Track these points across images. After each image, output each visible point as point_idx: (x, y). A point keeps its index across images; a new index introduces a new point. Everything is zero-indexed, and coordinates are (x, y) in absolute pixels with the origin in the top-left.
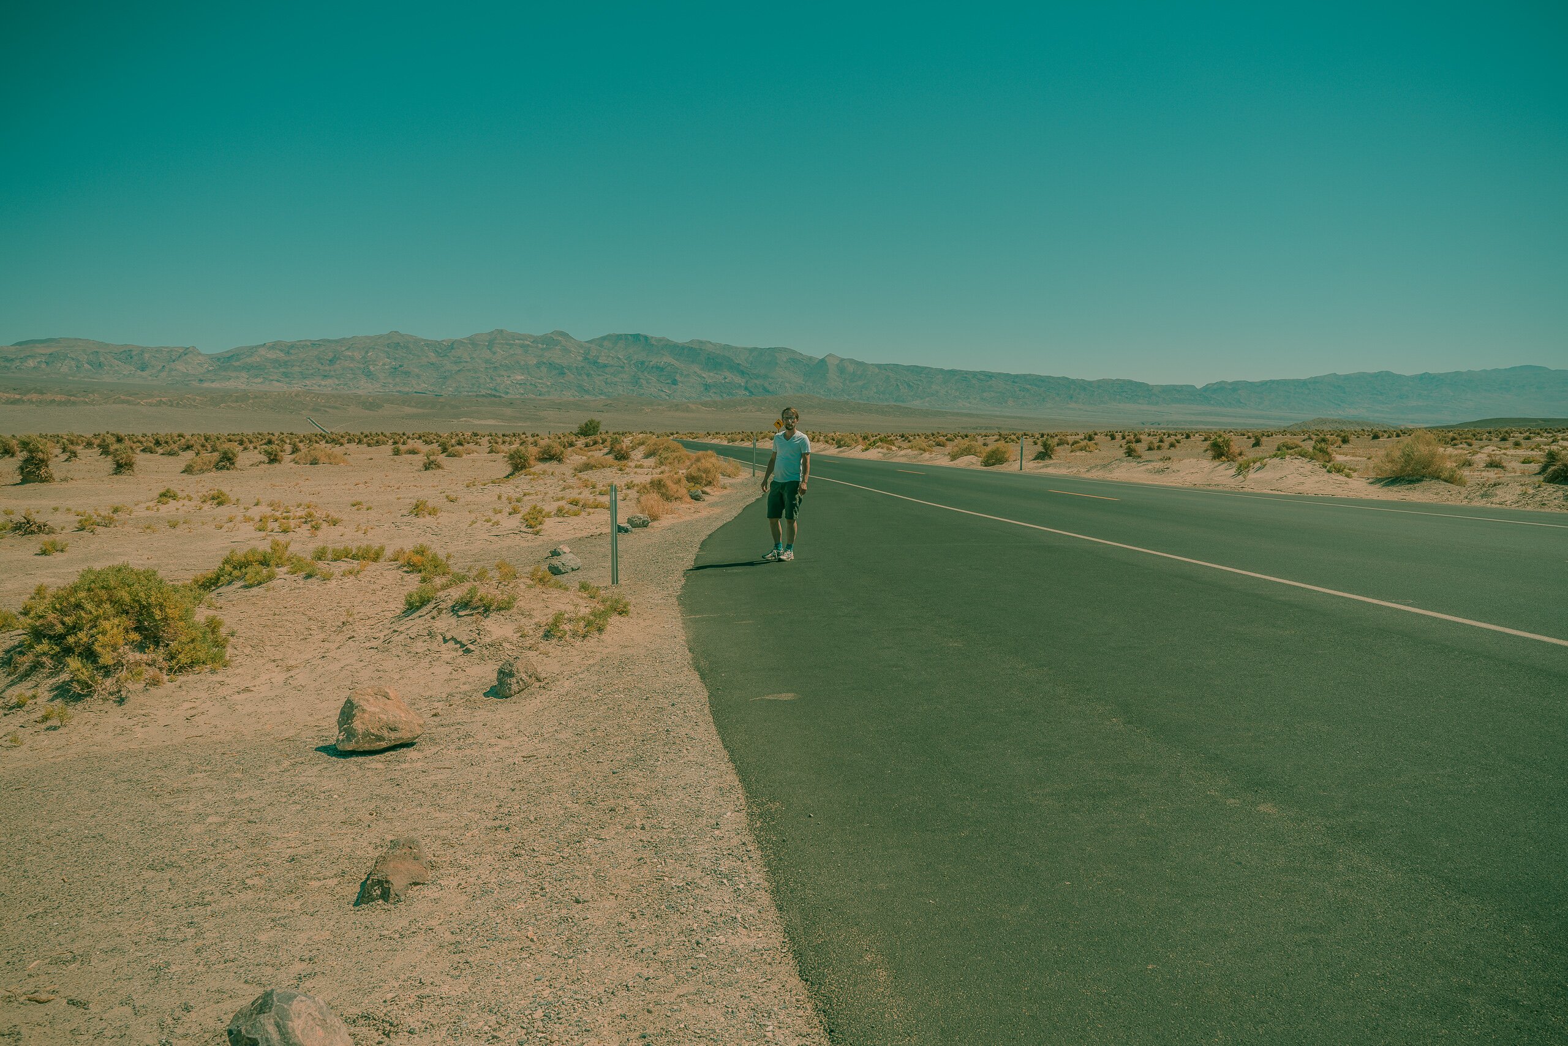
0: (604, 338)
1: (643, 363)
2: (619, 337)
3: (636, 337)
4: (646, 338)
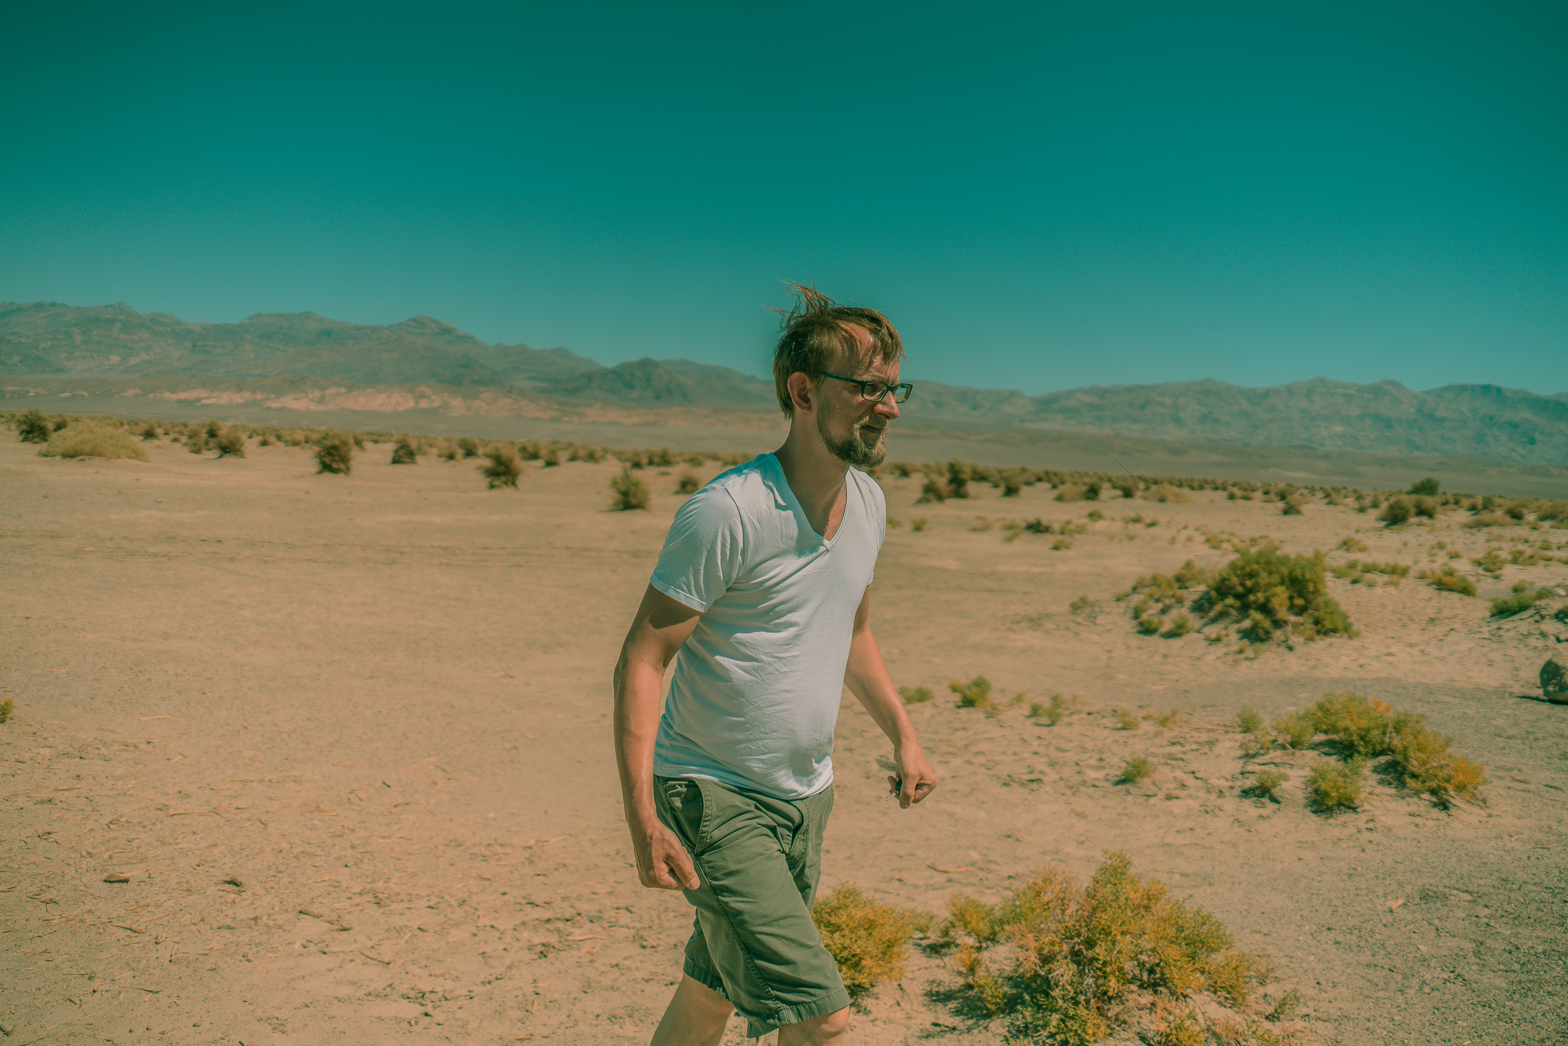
0: (1445, 389)
1: (1491, 418)
2: (1463, 388)
3: (1486, 389)
4: (1499, 390)
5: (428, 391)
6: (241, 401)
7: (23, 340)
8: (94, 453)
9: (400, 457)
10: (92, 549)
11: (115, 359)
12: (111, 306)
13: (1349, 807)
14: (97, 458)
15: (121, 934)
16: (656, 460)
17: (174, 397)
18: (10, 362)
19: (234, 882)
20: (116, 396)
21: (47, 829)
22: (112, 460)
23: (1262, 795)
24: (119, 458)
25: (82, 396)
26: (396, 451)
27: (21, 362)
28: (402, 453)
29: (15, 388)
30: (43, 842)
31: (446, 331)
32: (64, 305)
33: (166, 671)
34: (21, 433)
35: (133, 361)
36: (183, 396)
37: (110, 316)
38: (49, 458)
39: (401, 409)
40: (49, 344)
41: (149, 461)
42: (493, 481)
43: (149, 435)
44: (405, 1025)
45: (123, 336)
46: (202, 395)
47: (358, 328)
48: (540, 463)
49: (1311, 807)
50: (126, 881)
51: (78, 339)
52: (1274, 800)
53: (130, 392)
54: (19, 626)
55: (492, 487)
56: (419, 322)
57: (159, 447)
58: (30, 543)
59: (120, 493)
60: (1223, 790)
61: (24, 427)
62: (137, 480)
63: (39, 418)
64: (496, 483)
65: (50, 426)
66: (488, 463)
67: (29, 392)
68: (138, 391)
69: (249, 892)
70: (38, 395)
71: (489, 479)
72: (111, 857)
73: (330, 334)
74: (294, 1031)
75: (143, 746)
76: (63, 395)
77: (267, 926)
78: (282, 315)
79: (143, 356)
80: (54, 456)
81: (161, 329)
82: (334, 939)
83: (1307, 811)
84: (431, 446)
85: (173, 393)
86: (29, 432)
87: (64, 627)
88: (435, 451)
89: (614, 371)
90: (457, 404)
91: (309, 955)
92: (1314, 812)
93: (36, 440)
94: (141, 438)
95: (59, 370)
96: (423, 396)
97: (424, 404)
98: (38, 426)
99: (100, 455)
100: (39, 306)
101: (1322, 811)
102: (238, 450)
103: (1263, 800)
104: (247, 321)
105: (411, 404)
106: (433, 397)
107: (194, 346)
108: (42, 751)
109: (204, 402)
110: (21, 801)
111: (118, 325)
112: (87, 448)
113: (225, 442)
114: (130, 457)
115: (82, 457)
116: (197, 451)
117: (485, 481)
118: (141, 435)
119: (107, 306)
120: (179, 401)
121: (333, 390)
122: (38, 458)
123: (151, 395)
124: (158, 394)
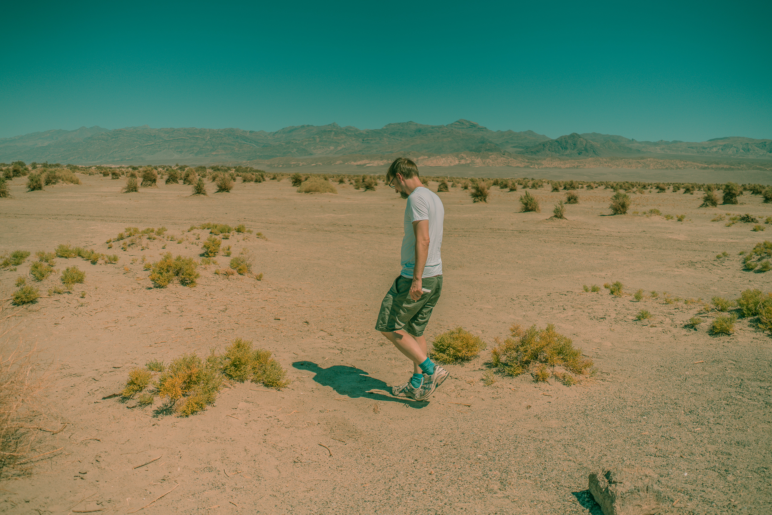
5: (465, 156)
6: (382, 164)
7: (297, 142)
8: (316, 191)
9: (441, 188)
10: (305, 229)
11: (332, 148)
12: (330, 125)
13: (727, 334)
14: (317, 193)
15: (274, 330)
16: (568, 186)
17: (355, 163)
18: (293, 152)
19: (306, 322)
20: (333, 164)
21: (264, 306)
22: (322, 193)
23: (692, 327)
24: (326, 192)
25: (320, 165)
26: (440, 186)
27: (297, 151)
28: (442, 187)
29: (295, 163)
30: (262, 309)
31: (473, 126)
32: (312, 126)
33: (314, 269)
34: (293, 182)
35: (339, 148)
36: (359, 163)
37: (330, 129)
38: (301, 193)
39: (452, 165)
40: (307, 143)
41: (337, 193)
42: (475, 199)
43: (341, 181)
44: (334, 354)
45: (335, 138)
46: (366, 163)
47: (433, 127)
48: (508, 189)
49: (709, 332)
50: (279, 320)
51: (318, 140)
52: (695, 330)
53: (338, 162)
54: (274, 254)
55: (475, 202)
56: (460, 123)
57: (343, 187)
58: (286, 226)
59: (322, 207)
60: (677, 325)
61: (294, 180)
62: (330, 201)
63: (299, 176)
64: (477, 200)
65: (303, 179)
66: (474, 191)
67: (300, 164)
68: (341, 162)
69: (310, 325)
70: (303, 165)
71: (473, 199)
72: (277, 314)
73: (420, 131)
74: (307, 352)
75: (299, 290)
76: (312, 165)
77: (311, 332)
78: (399, 124)
79: (343, 146)
80: (302, 192)
81: (350, 133)
82: (327, 337)
83: (707, 335)
84: (458, 183)
85: (355, 162)
86: (295, 182)
87: (287, 255)
88: (460, 185)
89: (557, 141)
90: (478, 161)
91: (319, 339)
92: (710, 335)
93: (298, 185)
94: (338, 183)
95: (311, 154)
96: (462, 158)
97: (463, 162)
98: (299, 180)
99: (318, 191)
100: (303, 127)
101: (713, 335)
102: (373, 188)
103: (691, 329)
104: (385, 128)
105: (457, 162)
106: (467, 158)
107: (363, 140)
108: (269, 289)
109: (367, 165)
110: (259, 300)
111: (333, 133)
112: (313, 188)
113: (367, 184)
114: (330, 192)
115: (312, 192)
116: (358, 188)
117: (471, 199)
118: (338, 182)
119: (328, 125)
120: (357, 165)
121: (422, 157)
122: (297, 193)
123: (346, 163)
124: (349, 163)
